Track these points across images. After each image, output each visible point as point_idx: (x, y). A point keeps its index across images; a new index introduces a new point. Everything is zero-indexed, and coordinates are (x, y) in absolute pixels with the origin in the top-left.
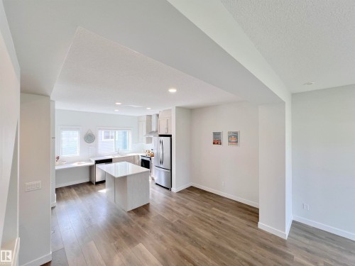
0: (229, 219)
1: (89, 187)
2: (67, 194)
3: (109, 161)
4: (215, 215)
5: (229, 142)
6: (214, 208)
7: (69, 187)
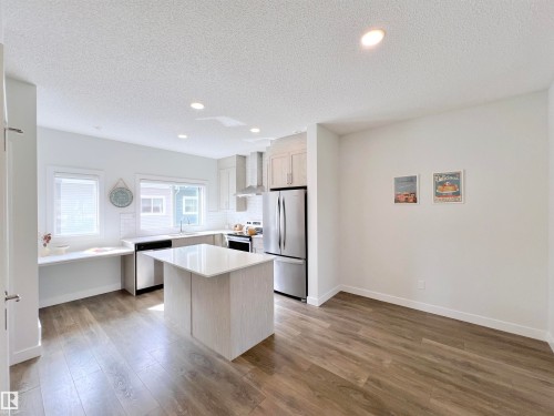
0: (485, 367)
1: (122, 302)
2: (70, 321)
3: (166, 244)
4: (443, 358)
5: (438, 195)
6: (425, 340)
7: (76, 304)
